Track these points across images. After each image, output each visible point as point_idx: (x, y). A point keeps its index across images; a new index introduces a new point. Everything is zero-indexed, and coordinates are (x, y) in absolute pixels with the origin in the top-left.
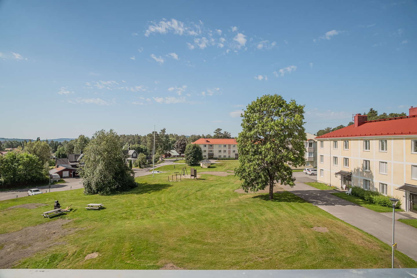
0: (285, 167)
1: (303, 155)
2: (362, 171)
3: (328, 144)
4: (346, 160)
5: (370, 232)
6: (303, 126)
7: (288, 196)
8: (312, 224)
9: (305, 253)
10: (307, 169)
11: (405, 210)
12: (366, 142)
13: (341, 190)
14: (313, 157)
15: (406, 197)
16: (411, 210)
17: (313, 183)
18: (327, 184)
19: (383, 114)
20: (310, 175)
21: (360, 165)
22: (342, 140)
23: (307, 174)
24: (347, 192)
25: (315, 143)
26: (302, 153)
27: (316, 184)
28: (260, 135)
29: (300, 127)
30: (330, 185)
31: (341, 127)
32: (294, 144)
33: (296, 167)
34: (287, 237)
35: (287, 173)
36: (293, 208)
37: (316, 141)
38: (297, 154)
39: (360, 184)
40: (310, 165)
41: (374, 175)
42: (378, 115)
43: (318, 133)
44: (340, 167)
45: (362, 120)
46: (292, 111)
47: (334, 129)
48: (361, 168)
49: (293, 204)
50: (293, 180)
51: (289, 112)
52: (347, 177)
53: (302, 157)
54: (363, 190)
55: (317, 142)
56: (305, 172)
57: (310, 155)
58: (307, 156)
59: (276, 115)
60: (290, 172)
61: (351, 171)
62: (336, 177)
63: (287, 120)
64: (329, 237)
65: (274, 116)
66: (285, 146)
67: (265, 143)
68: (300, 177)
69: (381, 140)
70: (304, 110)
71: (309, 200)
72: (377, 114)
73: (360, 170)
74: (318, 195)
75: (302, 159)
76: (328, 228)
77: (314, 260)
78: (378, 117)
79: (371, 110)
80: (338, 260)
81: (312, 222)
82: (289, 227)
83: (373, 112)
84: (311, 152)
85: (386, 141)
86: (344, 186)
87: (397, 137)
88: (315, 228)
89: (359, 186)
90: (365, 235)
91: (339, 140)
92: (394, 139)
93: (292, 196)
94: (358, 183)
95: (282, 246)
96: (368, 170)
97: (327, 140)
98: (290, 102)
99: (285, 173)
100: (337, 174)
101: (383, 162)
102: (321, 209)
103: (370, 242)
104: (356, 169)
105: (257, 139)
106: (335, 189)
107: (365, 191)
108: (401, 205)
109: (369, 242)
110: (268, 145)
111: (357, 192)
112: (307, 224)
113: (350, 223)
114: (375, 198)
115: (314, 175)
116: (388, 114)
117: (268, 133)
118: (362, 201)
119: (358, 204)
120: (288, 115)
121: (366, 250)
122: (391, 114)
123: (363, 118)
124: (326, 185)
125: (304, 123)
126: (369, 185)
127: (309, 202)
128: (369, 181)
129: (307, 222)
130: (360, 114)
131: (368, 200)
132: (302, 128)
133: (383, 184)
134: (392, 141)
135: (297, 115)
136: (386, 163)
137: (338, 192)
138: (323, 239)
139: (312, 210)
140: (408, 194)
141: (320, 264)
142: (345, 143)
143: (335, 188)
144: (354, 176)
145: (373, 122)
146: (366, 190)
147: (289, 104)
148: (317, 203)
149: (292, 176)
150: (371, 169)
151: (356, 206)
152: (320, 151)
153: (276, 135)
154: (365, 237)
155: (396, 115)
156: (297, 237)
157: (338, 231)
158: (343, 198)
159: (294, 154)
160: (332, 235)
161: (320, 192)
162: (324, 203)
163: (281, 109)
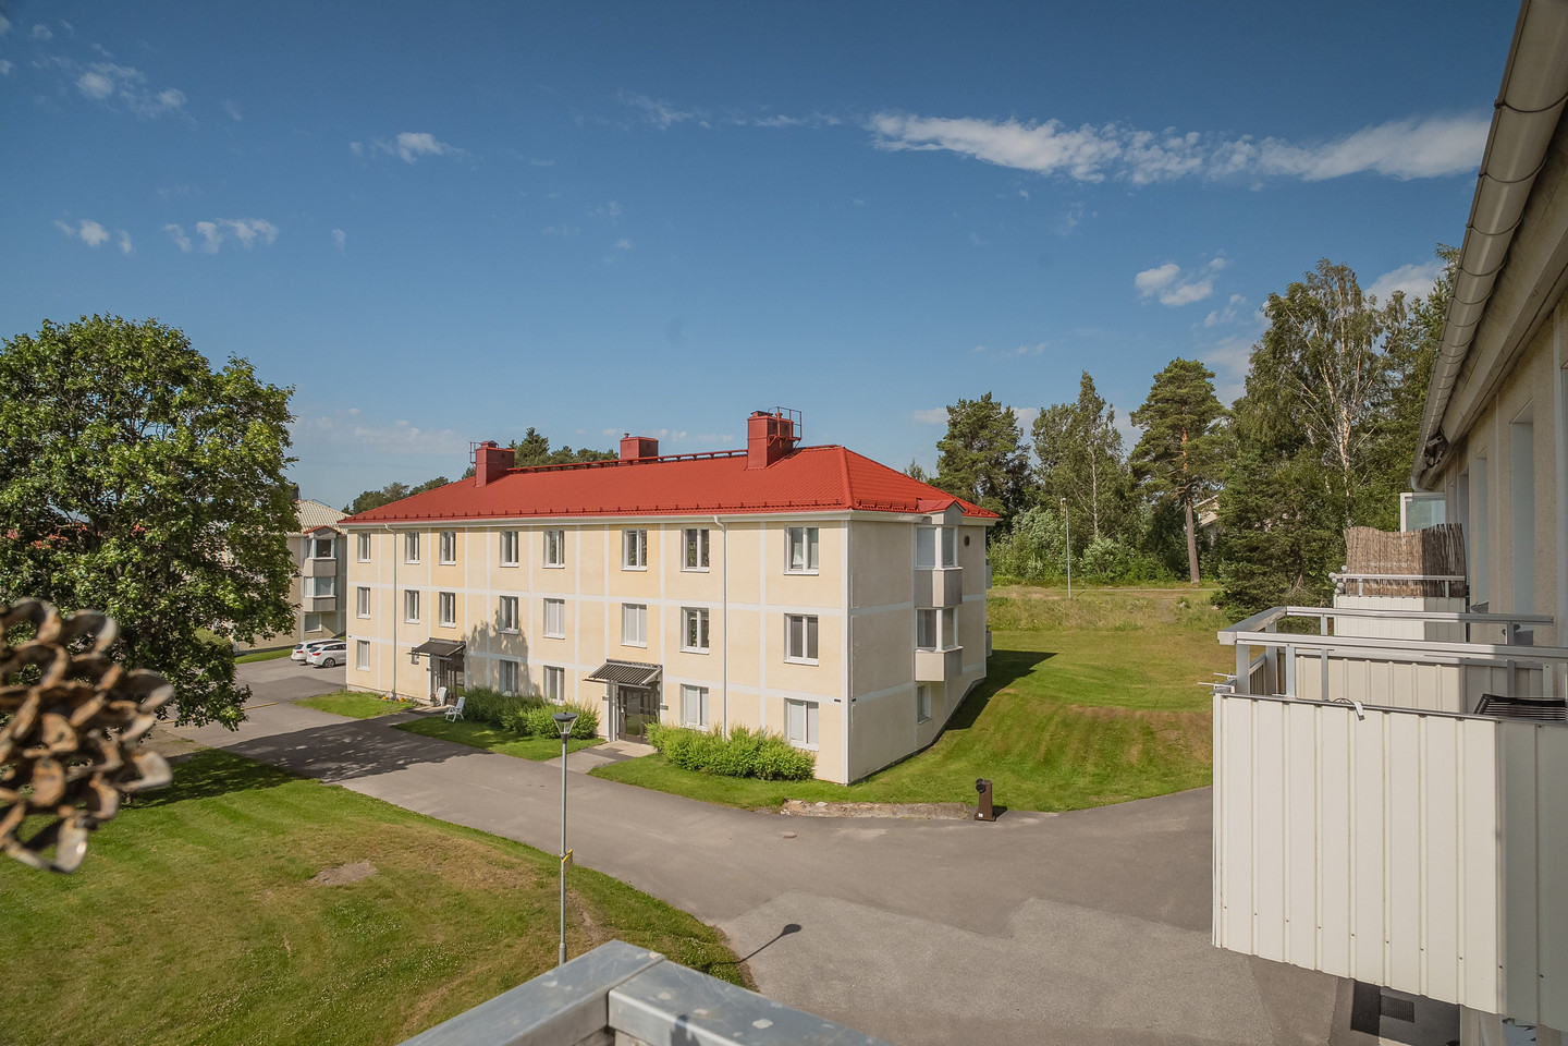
0: (198, 648)
1: (285, 590)
2: (494, 634)
3: (386, 545)
4: (448, 601)
5: (512, 834)
6: (282, 472)
7: (218, 768)
8: (314, 861)
9: (276, 994)
10: (305, 644)
11: (608, 739)
12: (509, 535)
13: (430, 708)
14: (332, 595)
15: (610, 700)
16: (620, 736)
17: (330, 699)
18: (382, 694)
19: (561, 449)
20: (320, 667)
21: (489, 615)
22: (434, 530)
23: (307, 664)
24: (449, 713)
25: (340, 540)
26: (279, 583)
27: (342, 700)
28: (66, 506)
29: (270, 476)
30: (394, 694)
31: (441, 482)
32: (246, 545)
33: (251, 641)
34: (195, 952)
35: (209, 670)
36: (235, 817)
37: (344, 531)
38: (256, 586)
39: (491, 679)
40: (320, 627)
41: (530, 643)
42: (549, 452)
43: (357, 504)
44: (430, 626)
45: (499, 463)
46: (235, 408)
47: (417, 490)
48: (494, 623)
49: (235, 800)
50: (238, 698)
51: (218, 410)
52: (447, 660)
53: (277, 598)
54: (499, 696)
55: (346, 537)
56: (299, 656)
57: (322, 586)
58: (304, 594)
59: (153, 415)
60: (222, 664)
61: (464, 636)
62: (413, 662)
63: (208, 441)
64: (377, 894)
65: (147, 421)
66: (199, 554)
67: (92, 544)
68: (274, 679)
69: (550, 532)
70: (289, 408)
71: (307, 768)
72: (545, 450)
73: (492, 633)
74: (347, 741)
75: (280, 607)
76: (373, 859)
77: (312, 1008)
78: (549, 458)
79: (531, 433)
80: (403, 970)
81: (314, 853)
82: (208, 907)
83: (536, 442)
84: (324, 577)
85: (562, 534)
86: (441, 693)
87: (590, 520)
88: (322, 875)
89: (488, 685)
90: (495, 848)
91: (425, 530)
92: (583, 528)
93: (235, 765)
94: (483, 675)
95: (166, 1003)
96: (512, 630)
97: (384, 531)
98: (225, 369)
99: (200, 672)
100: (416, 652)
101: (555, 601)
102: (353, 793)
103: (510, 867)
104: (479, 629)
105: (47, 524)
106: (411, 707)
107: (503, 699)
108: (597, 724)
109: (507, 868)
110: (110, 553)
111: (480, 707)
112: (292, 868)
113: (455, 818)
114: (532, 717)
115: (335, 665)
116: (574, 452)
117: (108, 496)
118: (495, 736)
119: (481, 747)
120: (214, 421)
121: (496, 898)
122: (583, 453)
123: (503, 456)
124: (380, 697)
125: (289, 460)
126: (517, 677)
127: (307, 776)
128: (517, 664)
129: (292, 861)
130: (492, 444)
131: (511, 729)
132: (282, 479)
133: (553, 669)
134: (578, 533)
135: (256, 425)
136: (562, 602)
137: (420, 717)
138: (353, 909)
139: (319, 804)
140: (615, 690)
141: (337, 1012)
142: (444, 539)
143: (410, 705)
144: (471, 652)
145: (531, 471)
146: (507, 694)
147: (219, 375)
148: (339, 773)
149: (231, 681)
150: (523, 626)
151: (474, 756)
152: (358, 573)
153: (154, 508)
154: (495, 854)
155: (595, 456)
156: (241, 939)
157: (410, 862)
158: (435, 737)
159: (242, 586)
160: (387, 883)
161: (353, 729)
162: (369, 767)
163: (180, 392)
